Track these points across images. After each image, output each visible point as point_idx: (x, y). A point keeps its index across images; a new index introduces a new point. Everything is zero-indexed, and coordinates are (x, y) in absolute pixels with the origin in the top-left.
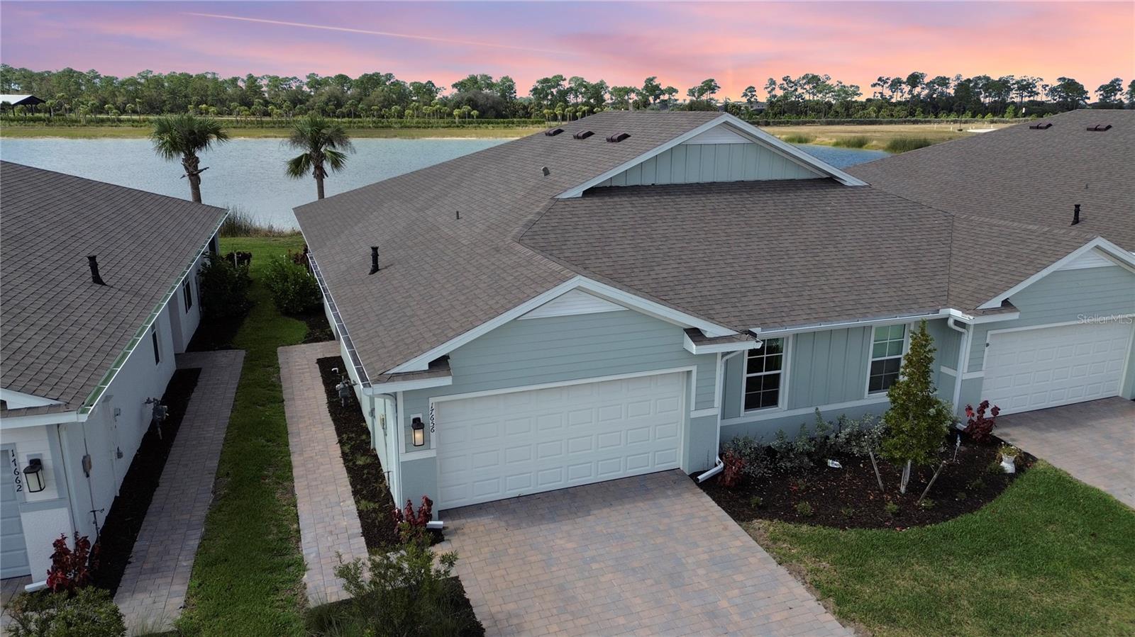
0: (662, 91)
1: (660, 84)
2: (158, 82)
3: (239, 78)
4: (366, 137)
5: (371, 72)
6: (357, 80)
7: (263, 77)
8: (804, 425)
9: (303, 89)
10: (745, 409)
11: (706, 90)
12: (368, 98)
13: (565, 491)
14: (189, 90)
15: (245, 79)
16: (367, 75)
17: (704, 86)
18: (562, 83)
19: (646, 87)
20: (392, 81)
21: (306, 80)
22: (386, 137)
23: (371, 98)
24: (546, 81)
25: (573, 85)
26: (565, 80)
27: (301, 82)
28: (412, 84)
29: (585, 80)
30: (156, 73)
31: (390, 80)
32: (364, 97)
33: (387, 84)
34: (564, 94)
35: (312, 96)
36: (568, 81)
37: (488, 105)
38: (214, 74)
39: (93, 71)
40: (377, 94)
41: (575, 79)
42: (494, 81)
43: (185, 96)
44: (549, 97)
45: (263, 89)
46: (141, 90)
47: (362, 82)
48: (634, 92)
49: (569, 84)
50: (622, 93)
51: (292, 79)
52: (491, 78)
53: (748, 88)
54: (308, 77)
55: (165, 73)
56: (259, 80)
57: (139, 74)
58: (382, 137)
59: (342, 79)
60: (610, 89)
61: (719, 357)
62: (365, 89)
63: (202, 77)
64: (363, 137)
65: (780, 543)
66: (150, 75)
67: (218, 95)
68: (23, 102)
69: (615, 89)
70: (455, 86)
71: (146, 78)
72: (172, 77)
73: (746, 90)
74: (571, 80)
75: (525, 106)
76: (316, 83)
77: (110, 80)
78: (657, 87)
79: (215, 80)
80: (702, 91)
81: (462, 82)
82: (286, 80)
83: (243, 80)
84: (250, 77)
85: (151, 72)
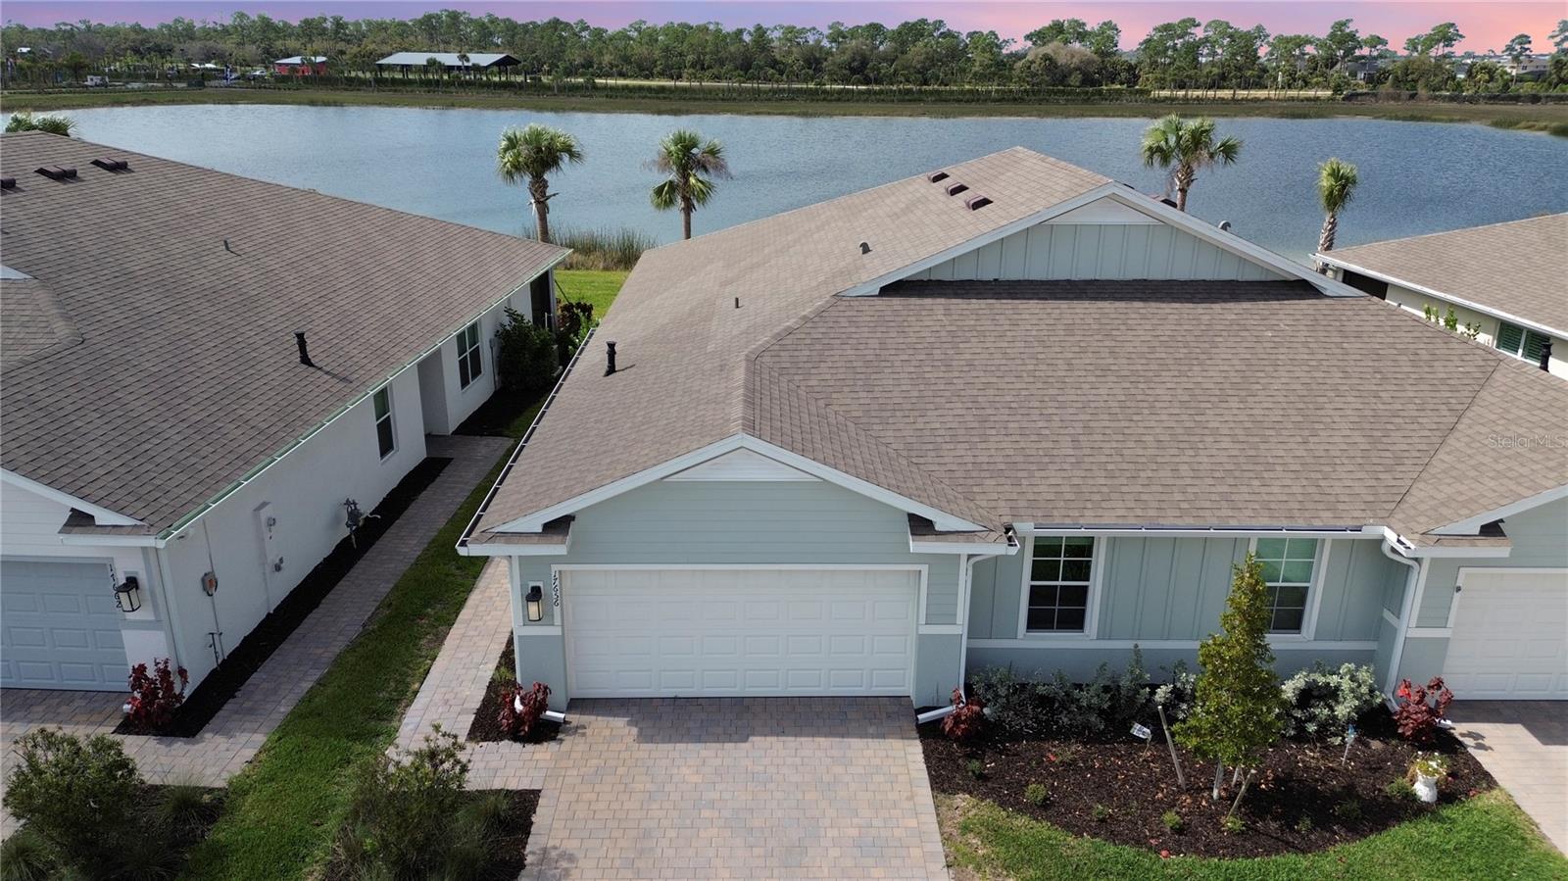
0: (1359, 42)
1: (1357, 31)
2: (651, 37)
3: (745, 29)
4: (885, 115)
5: (912, 20)
6: (893, 31)
7: (775, 28)
8: (1105, 665)
9: (822, 44)
10: (1028, 628)
11: (1439, 41)
12: (905, 56)
13: (738, 701)
14: (685, 47)
15: (752, 30)
16: (908, 23)
17: (1434, 35)
18: (1193, 30)
19: (1332, 36)
20: (942, 30)
21: (827, 32)
22: (910, 116)
23: (909, 56)
24: (1167, 27)
25: (1211, 33)
26: (1199, 25)
27: (821, 34)
28: (971, 35)
29: (1231, 25)
30: (650, 24)
31: (938, 30)
32: (899, 55)
33: (935, 34)
34: (1193, 49)
35: (832, 54)
36: (1202, 27)
37: (1072, 66)
38: (718, 24)
39: (582, 21)
40: (916, 52)
41: (1216, 24)
42: (1088, 28)
43: (681, 54)
44: (1170, 53)
45: (772, 45)
46: (632, 47)
47: (900, 33)
48: (1311, 43)
49: (1206, 31)
50: (1290, 45)
51: (810, 31)
52: (1084, 24)
53: (1517, 38)
54: (830, 28)
55: (661, 24)
56: (769, 32)
57: (631, 26)
58: (906, 116)
59: (875, 29)
60: (1271, 39)
61: (964, 560)
62: (903, 43)
63: (704, 29)
64: (880, 115)
65: (970, 836)
66: (643, 27)
67: (718, 52)
68: (497, 63)
69: (1281, 39)
70: (1028, 37)
71: (639, 30)
72: (668, 30)
73: (1513, 41)
74: (1209, 25)
75: (1131, 65)
76: (838, 35)
77: (598, 33)
78: (1352, 36)
79: (718, 31)
80: (1431, 41)
81: (1040, 32)
82: (803, 31)
83: (749, 33)
84: (759, 28)
85: (645, 22)
